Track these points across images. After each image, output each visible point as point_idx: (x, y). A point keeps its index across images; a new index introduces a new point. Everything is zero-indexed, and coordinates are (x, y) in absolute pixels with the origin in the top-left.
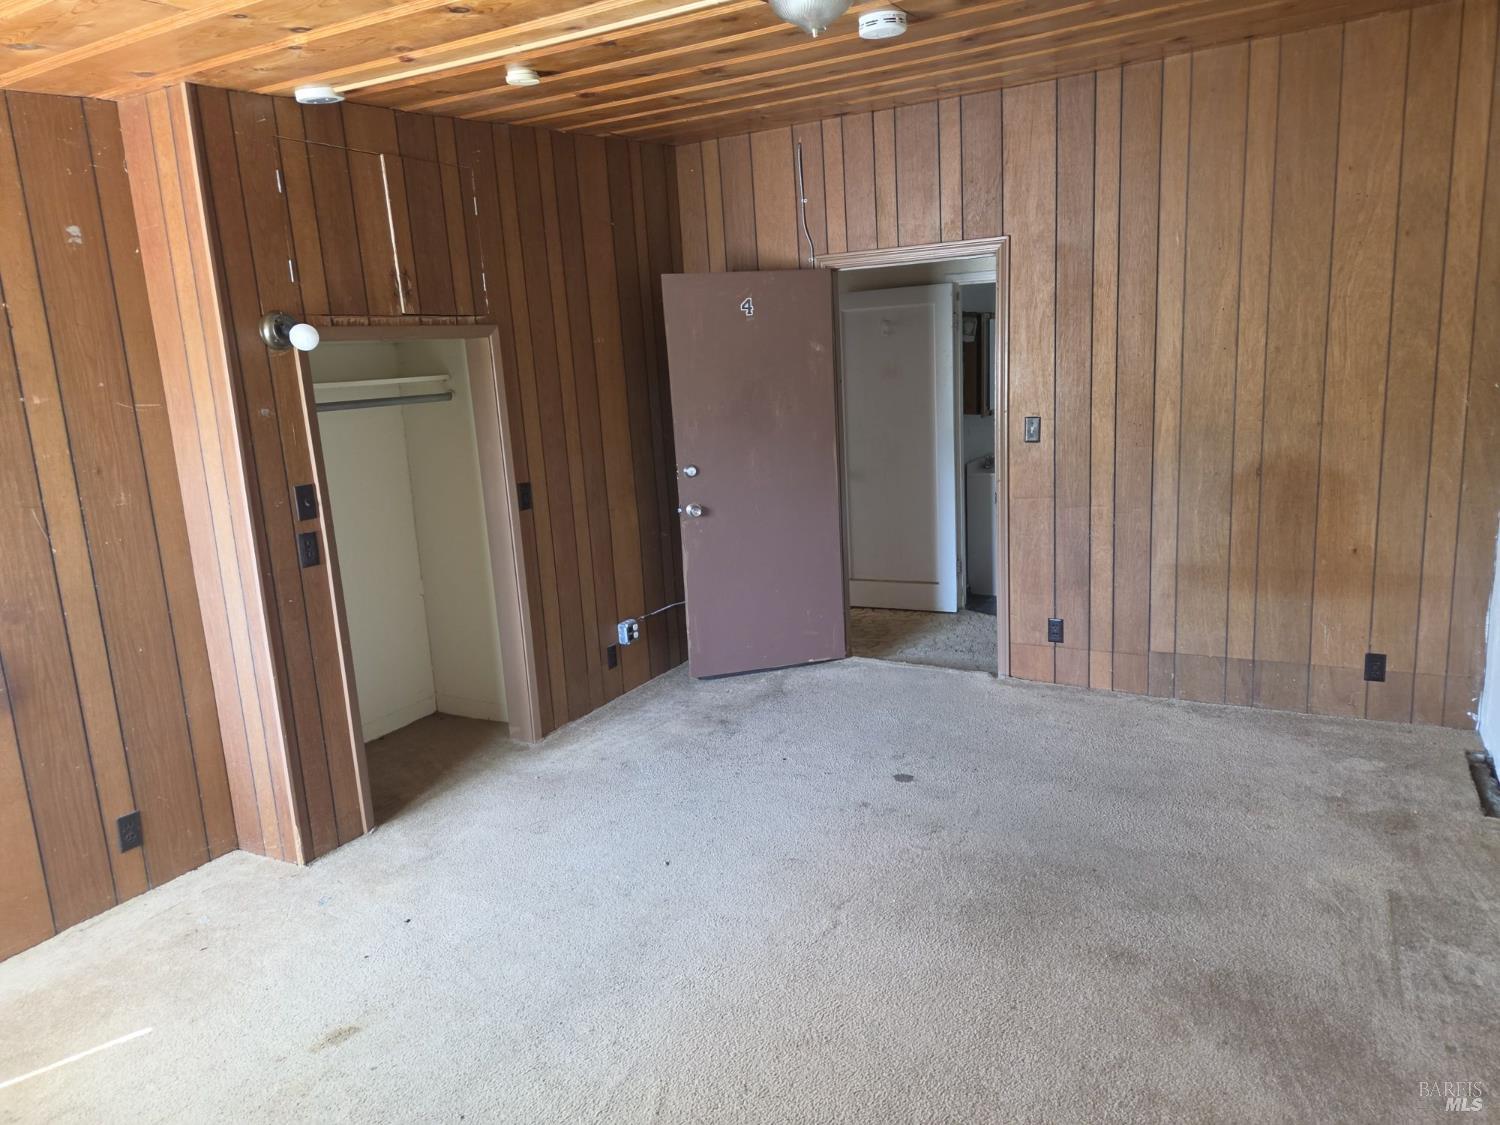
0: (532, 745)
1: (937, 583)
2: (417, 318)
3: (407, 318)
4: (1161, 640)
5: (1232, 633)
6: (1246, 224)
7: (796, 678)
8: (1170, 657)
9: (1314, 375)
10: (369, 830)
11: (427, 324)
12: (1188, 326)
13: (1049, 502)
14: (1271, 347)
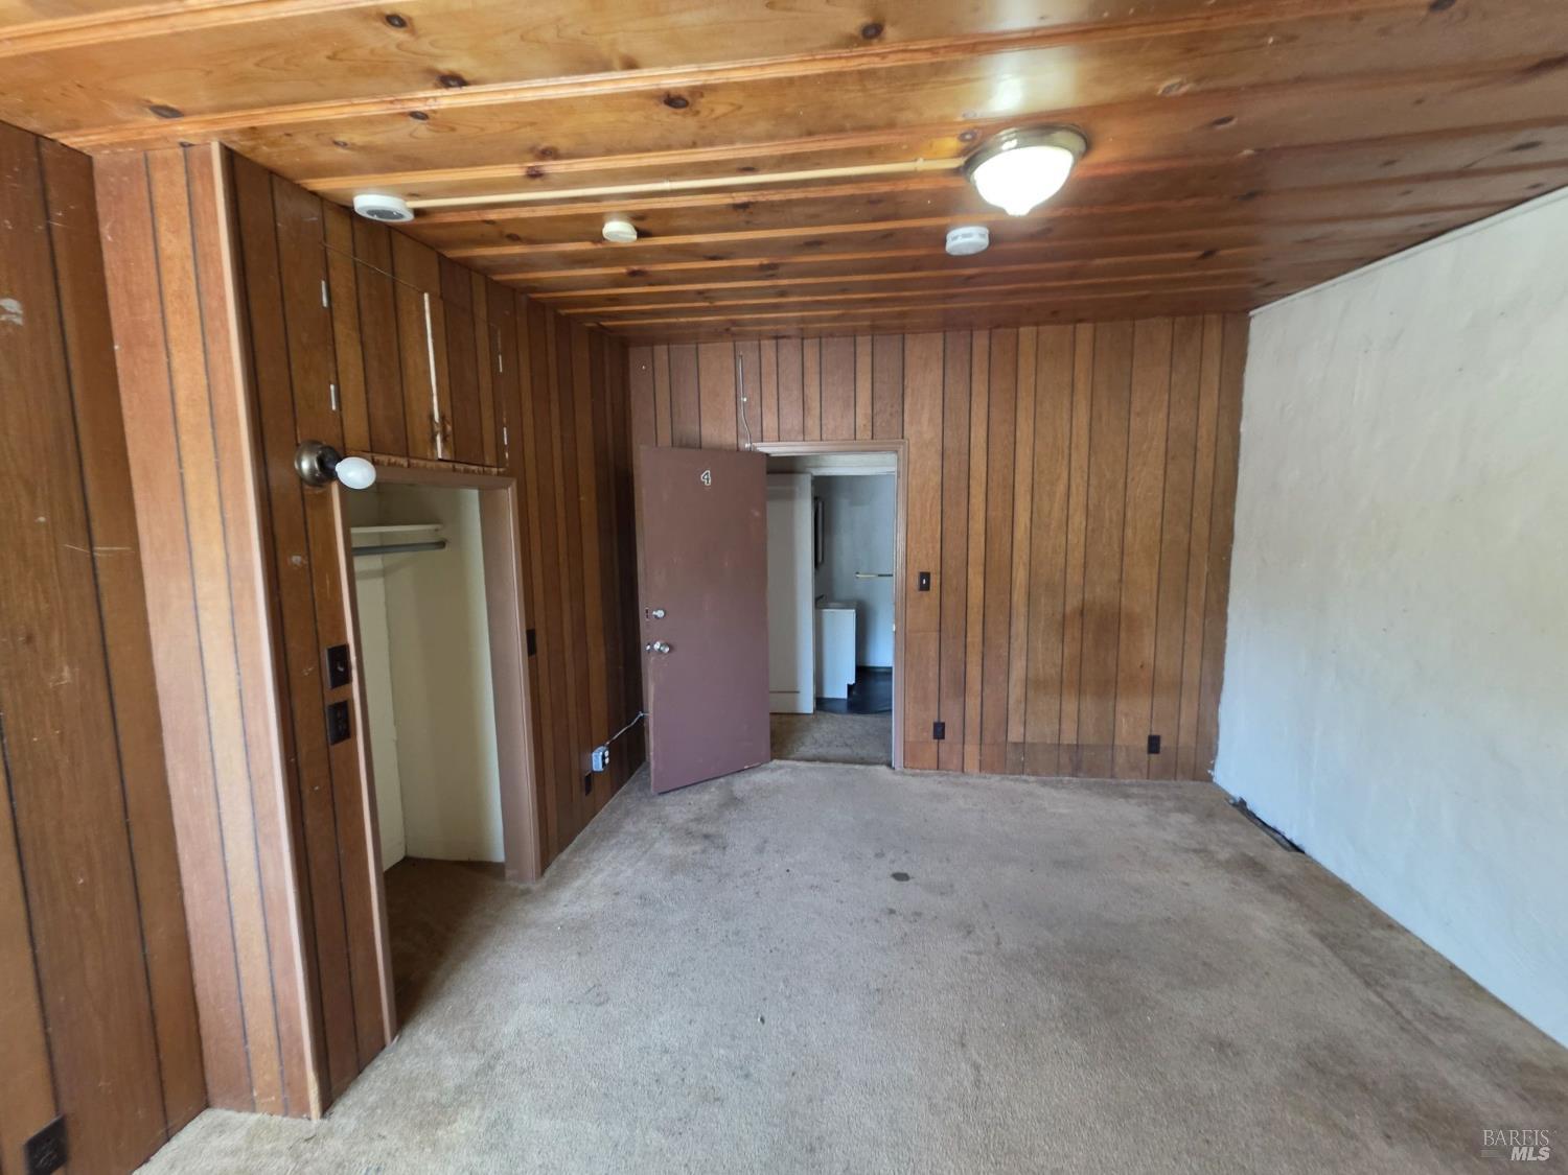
0: (535, 887)
1: (798, 692)
2: (451, 465)
3: (443, 464)
4: (1015, 734)
5: (1064, 726)
6: (1073, 445)
7: (741, 784)
8: (1021, 746)
9: (1116, 547)
10: (393, 1039)
11: (459, 471)
12: (1035, 509)
13: (935, 635)
14: (1090, 528)
